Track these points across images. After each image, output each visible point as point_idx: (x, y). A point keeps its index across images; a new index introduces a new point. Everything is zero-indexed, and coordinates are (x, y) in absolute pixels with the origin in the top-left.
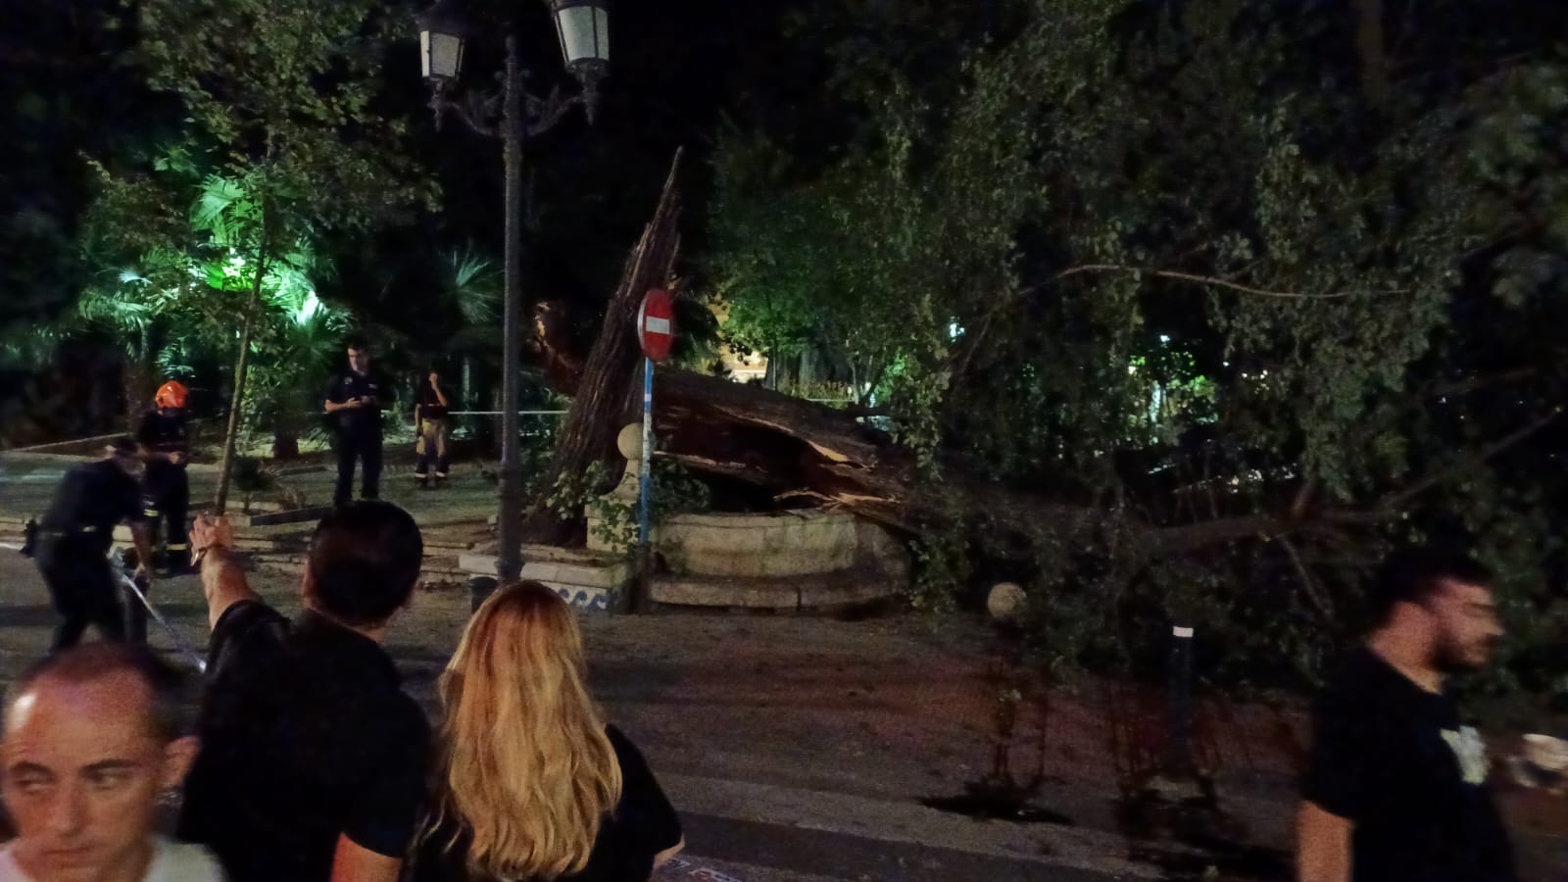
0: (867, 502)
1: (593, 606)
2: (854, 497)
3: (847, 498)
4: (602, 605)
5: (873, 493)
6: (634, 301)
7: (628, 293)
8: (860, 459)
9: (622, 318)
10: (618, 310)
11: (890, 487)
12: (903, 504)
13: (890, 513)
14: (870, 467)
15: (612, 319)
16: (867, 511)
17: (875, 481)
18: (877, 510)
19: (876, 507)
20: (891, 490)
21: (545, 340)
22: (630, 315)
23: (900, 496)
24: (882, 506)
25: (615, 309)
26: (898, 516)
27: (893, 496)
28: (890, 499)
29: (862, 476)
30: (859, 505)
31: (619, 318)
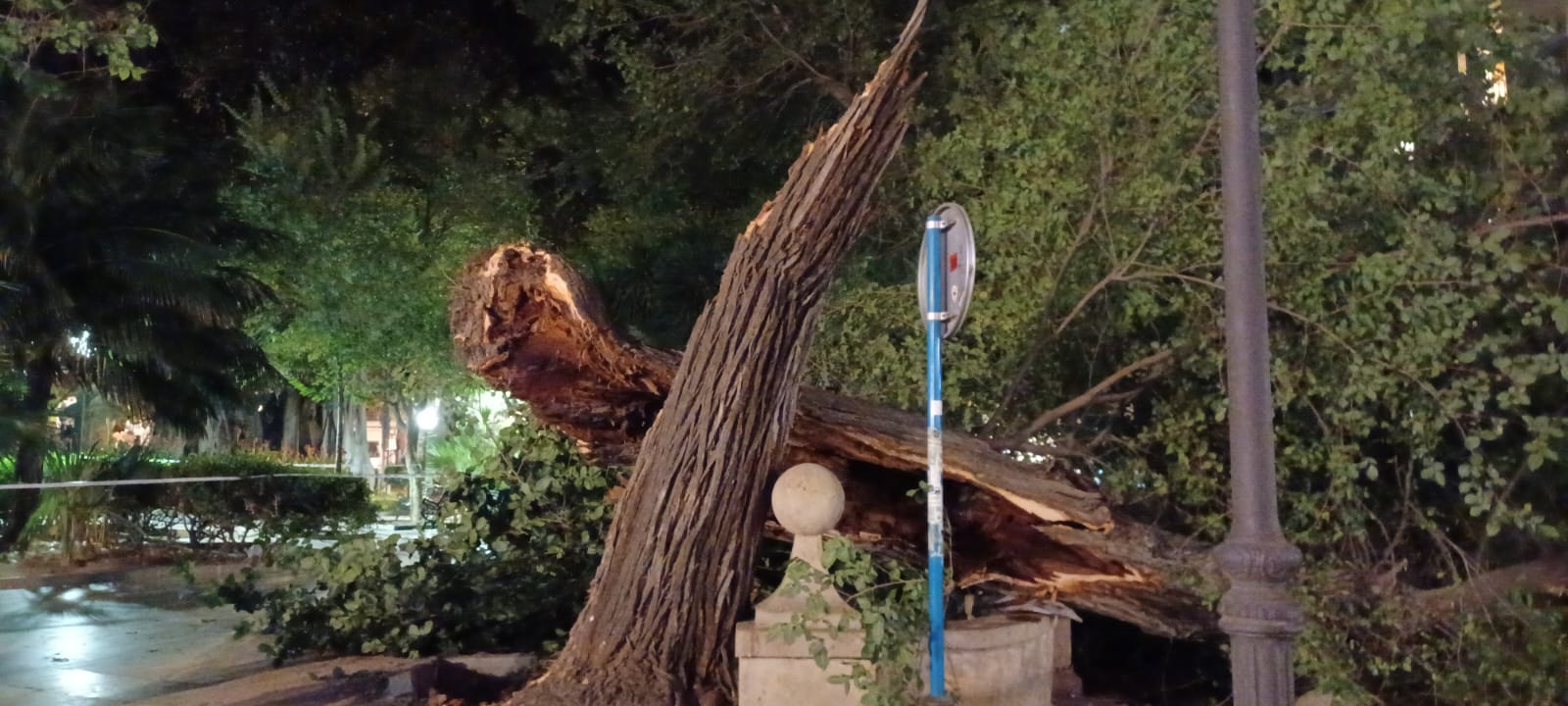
0: (1097, 583)
2: (1077, 578)
3: (1064, 579)
5: (1104, 569)
6: (803, 237)
7: (796, 223)
8: (1085, 516)
9: (770, 271)
10: (760, 254)
11: (1133, 557)
12: (1149, 584)
13: (1138, 599)
14: (1109, 526)
15: (745, 271)
16: (1094, 598)
17: (1115, 549)
18: (1113, 595)
19: (1112, 591)
20: (1134, 563)
21: (573, 308)
22: (789, 263)
23: (1147, 570)
24: (1122, 588)
25: (750, 252)
26: (1155, 605)
27: (1135, 571)
28: (1129, 578)
29: (1099, 543)
30: (1084, 589)
31: (762, 270)
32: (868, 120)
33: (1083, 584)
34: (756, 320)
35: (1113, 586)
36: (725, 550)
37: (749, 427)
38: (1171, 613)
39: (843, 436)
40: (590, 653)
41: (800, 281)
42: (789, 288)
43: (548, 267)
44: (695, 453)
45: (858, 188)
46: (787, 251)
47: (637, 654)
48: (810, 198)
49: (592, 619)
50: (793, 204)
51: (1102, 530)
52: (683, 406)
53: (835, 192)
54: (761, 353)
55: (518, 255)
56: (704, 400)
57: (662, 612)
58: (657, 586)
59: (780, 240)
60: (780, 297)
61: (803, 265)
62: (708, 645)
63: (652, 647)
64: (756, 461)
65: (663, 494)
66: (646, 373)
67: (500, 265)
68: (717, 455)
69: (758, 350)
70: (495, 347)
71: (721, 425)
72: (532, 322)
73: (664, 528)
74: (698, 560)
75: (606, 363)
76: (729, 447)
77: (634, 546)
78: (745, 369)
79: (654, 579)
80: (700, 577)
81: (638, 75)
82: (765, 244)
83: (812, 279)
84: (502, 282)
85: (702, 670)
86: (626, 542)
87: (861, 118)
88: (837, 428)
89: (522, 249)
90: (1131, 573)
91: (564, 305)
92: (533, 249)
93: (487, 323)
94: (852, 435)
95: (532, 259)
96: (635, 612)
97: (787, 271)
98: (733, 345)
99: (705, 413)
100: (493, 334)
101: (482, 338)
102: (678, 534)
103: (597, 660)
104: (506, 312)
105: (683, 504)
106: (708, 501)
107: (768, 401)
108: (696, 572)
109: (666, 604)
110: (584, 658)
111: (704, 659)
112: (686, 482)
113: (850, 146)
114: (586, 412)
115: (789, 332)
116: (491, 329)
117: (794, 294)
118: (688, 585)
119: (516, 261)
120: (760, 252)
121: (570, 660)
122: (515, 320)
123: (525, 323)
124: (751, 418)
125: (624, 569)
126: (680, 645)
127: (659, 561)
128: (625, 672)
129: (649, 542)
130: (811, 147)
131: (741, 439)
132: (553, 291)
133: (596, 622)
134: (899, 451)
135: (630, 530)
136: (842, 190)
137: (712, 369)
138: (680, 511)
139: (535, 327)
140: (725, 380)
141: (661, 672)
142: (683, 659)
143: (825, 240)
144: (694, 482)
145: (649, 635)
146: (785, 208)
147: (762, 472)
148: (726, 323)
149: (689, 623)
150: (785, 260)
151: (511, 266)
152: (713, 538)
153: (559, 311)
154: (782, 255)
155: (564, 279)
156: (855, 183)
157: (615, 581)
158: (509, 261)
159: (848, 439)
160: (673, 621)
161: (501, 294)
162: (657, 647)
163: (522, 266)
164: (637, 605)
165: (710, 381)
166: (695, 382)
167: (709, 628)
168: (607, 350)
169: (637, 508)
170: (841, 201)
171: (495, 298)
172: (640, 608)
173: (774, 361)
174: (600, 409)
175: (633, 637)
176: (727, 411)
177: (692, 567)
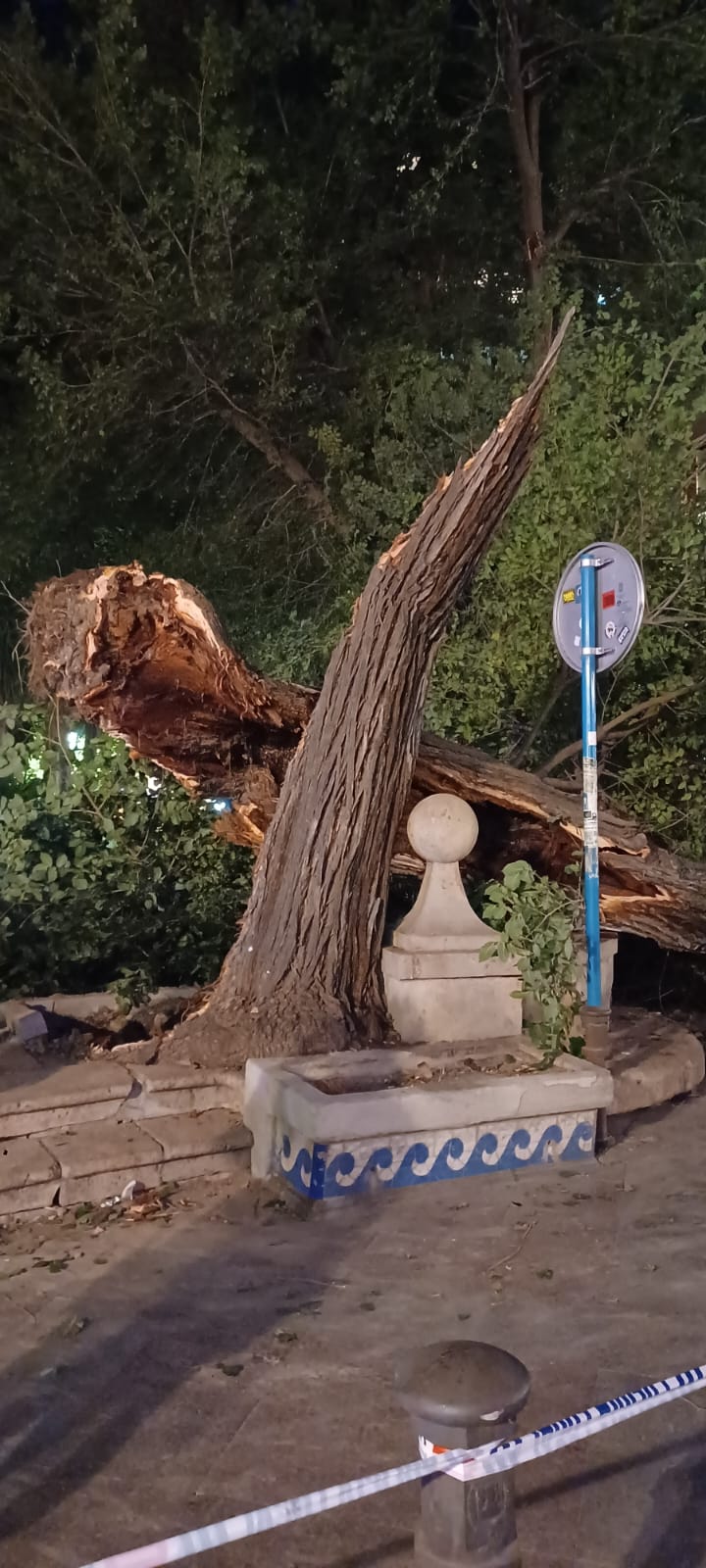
0: (635, 903)
1: (572, 1151)
2: (620, 899)
3: (609, 901)
4: (587, 1145)
5: (639, 890)
6: (437, 571)
7: (432, 557)
8: (626, 842)
9: (405, 603)
10: (395, 584)
11: (667, 879)
12: (676, 903)
13: (667, 917)
14: (646, 851)
15: (380, 604)
16: (632, 917)
17: (651, 872)
18: (648, 914)
19: (647, 910)
20: (665, 884)
21: (210, 635)
22: (421, 597)
23: (675, 891)
24: (656, 907)
25: (386, 582)
26: (677, 920)
27: (664, 892)
28: (659, 897)
29: (641, 866)
30: (625, 910)
31: (398, 602)
32: (505, 456)
33: (624, 904)
34: (393, 652)
35: (649, 905)
36: (373, 879)
37: (390, 758)
38: (690, 928)
39: (430, 769)
40: (252, 982)
41: (430, 614)
42: (419, 622)
43: (179, 592)
44: (343, 783)
45: (488, 524)
46: (421, 584)
47: (305, 981)
48: (447, 532)
49: (251, 949)
50: (430, 537)
51: (640, 855)
52: (327, 736)
53: (470, 527)
54: (399, 684)
55: (130, 578)
56: (348, 730)
57: (323, 940)
58: (317, 914)
59: (415, 573)
60: (412, 632)
61: (435, 599)
62: (362, 970)
63: (317, 973)
64: (395, 790)
65: (315, 824)
66: (273, 704)
67: (109, 588)
68: (365, 785)
69: (396, 683)
70: (99, 675)
71: (365, 756)
72: (144, 650)
73: (317, 858)
74: (351, 890)
75: (237, 694)
76: (374, 780)
77: (288, 877)
78: (385, 701)
79: (311, 908)
80: (354, 904)
81: (51, 393)
82: (400, 577)
83: (439, 614)
84: (112, 607)
85: (357, 994)
86: (280, 872)
87: (498, 454)
88: (426, 762)
89: (135, 572)
90: (660, 893)
91: (200, 632)
92: (147, 572)
93: (92, 649)
94: (437, 768)
95: (148, 583)
96: (298, 942)
97: (419, 604)
98: (372, 678)
99: (350, 745)
100: (96, 660)
101: (83, 665)
102: (332, 864)
103: (261, 989)
104: (117, 638)
105: (335, 834)
106: (359, 830)
107: (404, 733)
108: (350, 899)
109: (326, 931)
110: (247, 988)
111: (359, 985)
112: (337, 812)
113: (487, 481)
114: (196, 744)
115: (420, 665)
116: (95, 655)
117: (423, 627)
118: (344, 913)
119: (127, 585)
120: (396, 585)
121: (232, 990)
122: (126, 647)
123: (137, 650)
124: (392, 751)
125: (280, 899)
126: (340, 972)
127: (316, 891)
128: (297, 999)
129: (304, 872)
130: (448, 480)
131: (384, 769)
132: (185, 616)
133: (255, 953)
134: (476, 784)
135: (283, 860)
136: (476, 525)
137: (353, 700)
138: (333, 841)
139: (148, 655)
140: (368, 710)
141: (328, 997)
142: (344, 984)
143: (456, 575)
144: (345, 812)
145: (314, 963)
146: (422, 540)
147: (400, 802)
148: (365, 655)
149: (346, 949)
150: (420, 592)
151: (122, 589)
152: (363, 867)
153: (191, 639)
154: (417, 588)
155: (198, 605)
156: (486, 520)
157: (271, 912)
158: (120, 584)
159: (433, 772)
160: (333, 949)
161: (111, 618)
162: (320, 973)
163: (135, 591)
164: (298, 934)
165: (352, 713)
166: (338, 713)
167: (362, 955)
168: (240, 681)
169: (287, 838)
170: (474, 536)
171: (105, 622)
172: (301, 938)
173: (408, 694)
174: (209, 741)
175: (295, 966)
176: (370, 742)
177: (347, 895)
